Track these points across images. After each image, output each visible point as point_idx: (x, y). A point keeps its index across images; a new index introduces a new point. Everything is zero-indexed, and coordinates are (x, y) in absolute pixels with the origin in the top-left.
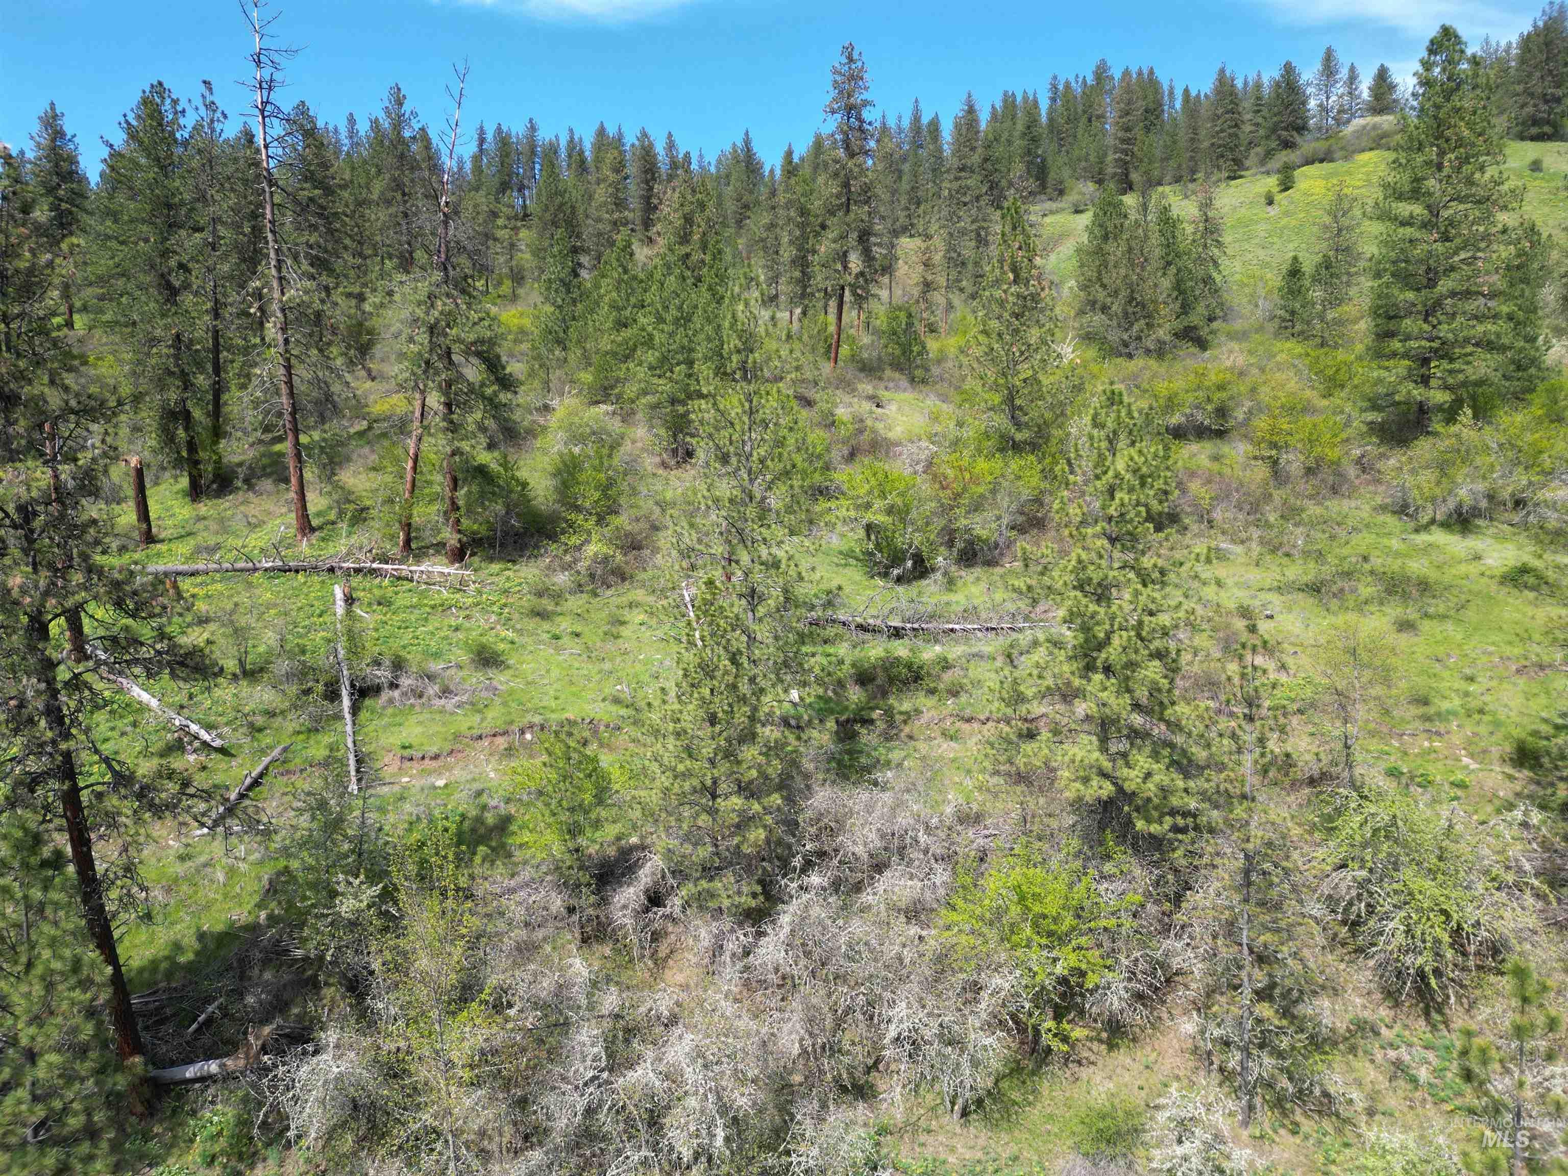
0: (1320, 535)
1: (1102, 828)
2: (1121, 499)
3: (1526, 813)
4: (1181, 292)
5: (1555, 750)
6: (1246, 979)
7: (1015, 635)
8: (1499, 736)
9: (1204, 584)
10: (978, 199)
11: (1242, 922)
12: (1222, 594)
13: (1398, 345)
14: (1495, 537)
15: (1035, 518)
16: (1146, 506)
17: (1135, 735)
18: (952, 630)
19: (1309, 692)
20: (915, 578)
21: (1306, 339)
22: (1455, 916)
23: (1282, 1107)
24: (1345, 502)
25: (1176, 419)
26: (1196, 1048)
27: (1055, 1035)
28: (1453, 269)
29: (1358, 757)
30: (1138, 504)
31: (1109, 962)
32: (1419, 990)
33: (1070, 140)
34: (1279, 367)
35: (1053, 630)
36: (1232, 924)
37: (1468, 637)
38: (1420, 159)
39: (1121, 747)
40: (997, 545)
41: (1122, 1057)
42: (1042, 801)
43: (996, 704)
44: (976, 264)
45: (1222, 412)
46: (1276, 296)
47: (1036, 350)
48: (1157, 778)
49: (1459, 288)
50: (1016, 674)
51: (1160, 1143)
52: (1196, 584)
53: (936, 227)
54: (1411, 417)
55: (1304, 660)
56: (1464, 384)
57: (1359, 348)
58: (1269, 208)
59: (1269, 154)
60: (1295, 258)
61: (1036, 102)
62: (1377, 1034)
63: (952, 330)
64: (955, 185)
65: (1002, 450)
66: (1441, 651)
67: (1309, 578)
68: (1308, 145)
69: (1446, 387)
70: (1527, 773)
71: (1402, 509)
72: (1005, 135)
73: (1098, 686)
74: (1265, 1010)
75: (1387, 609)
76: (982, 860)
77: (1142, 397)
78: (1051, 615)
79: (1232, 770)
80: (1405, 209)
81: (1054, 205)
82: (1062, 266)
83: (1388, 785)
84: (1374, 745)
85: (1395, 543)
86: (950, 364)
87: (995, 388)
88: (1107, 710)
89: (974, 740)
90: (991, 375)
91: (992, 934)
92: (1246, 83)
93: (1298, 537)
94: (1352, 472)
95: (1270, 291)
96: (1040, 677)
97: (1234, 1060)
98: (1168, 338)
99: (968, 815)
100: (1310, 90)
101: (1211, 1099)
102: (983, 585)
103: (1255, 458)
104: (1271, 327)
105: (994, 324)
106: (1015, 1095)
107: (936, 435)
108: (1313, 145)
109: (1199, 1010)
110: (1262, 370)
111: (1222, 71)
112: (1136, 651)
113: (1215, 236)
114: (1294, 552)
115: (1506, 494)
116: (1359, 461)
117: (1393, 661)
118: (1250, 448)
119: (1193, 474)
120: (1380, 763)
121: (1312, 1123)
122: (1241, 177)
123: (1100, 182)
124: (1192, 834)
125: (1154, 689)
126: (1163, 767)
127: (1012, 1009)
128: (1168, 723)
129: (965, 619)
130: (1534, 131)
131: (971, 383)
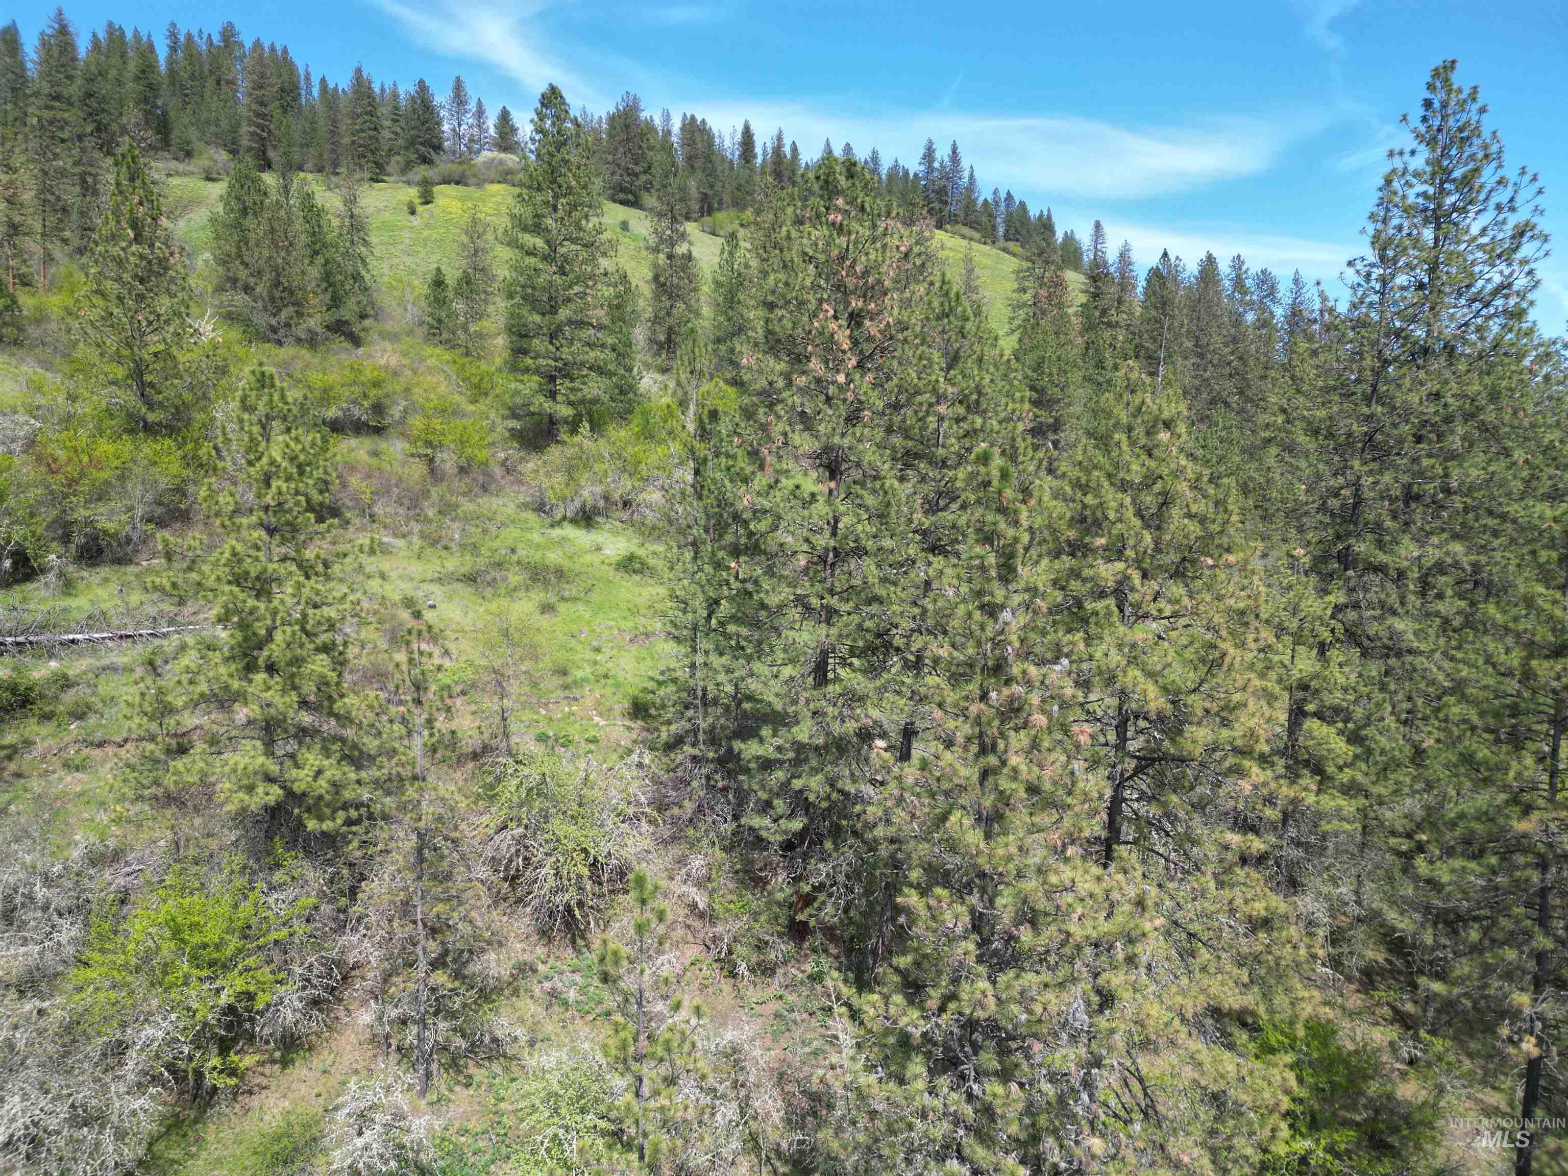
0: (473, 529)
1: (269, 837)
2: (279, 488)
3: (640, 755)
4: (331, 285)
5: (658, 701)
6: (421, 953)
7: (157, 642)
8: (619, 696)
9: (369, 577)
10: (80, 138)
11: (416, 900)
12: (387, 587)
13: (530, 361)
14: (610, 531)
15: (178, 510)
16: (306, 495)
17: (303, 733)
18: (73, 641)
19: (469, 675)
20: (16, 582)
21: (453, 347)
22: (592, 852)
23: (456, 1065)
24: (494, 500)
25: (332, 413)
26: (374, 1036)
27: (221, 1072)
28: (569, 300)
29: (513, 728)
30: (297, 493)
31: (281, 976)
32: (567, 924)
33: (197, 98)
34: (431, 371)
35: (204, 633)
36: (407, 903)
37: (595, 614)
38: (539, 198)
39: (289, 749)
40: (129, 540)
41: (299, 1070)
42: (198, 821)
43: (137, 720)
44: (83, 214)
45: (378, 409)
46: (423, 304)
47: (167, 322)
48: (328, 774)
49: (574, 318)
50: (161, 683)
51: (340, 1143)
52: (361, 578)
53: (23, 158)
54: (544, 427)
55: (465, 645)
56: (582, 401)
57: (498, 361)
58: (412, 218)
59: (408, 167)
60: (438, 270)
61: (151, 47)
62: (535, 971)
63: (52, 286)
64: (47, 115)
65: (131, 431)
66: (574, 627)
67: (464, 570)
68: (444, 165)
69: (570, 403)
70: (640, 723)
71: (540, 508)
72: (113, 73)
73: (262, 687)
74: (440, 978)
75: (533, 596)
76: (123, 902)
77: (295, 386)
78: (202, 616)
79: (404, 754)
80: (530, 240)
81: (181, 167)
82: (195, 235)
83: (537, 749)
84: (527, 716)
85: (535, 537)
86: (54, 326)
87: (118, 359)
88: (272, 711)
89: (108, 766)
90: (112, 343)
91: (139, 982)
92: (383, 90)
93: (455, 530)
94: (498, 472)
95: (418, 297)
96: (191, 682)
97: (411, 1034)
98: (319, 330)
99: (102, 855)
100: (443, 113)
101: (390, 1080)
102: (114, 587)
103: (412, 455)
104: (421, 331)
105: (110, 286)
106: (175, 1154)
107: (38, 408)
108: (450, 166)
109: (376, 997)
110: (415, 373)
111: (359, 71)
112: (302, 646)
113: (362, 234)
114: (452, 545)
115: (616, 496)
116: (503, 463)
117: (539, 638)
118: (407, 446)
119: (352, 468)
120: (531, 730)
121: (483, 1071)
122: (383, 181)
123: (234, 152)
124: (366, 823)
125: (323, 683)
126: (334, 762)
127: (169, 1057)
128: (337, 717)
129: (91, 628)
130: (622, 196)
131: (83, 351)
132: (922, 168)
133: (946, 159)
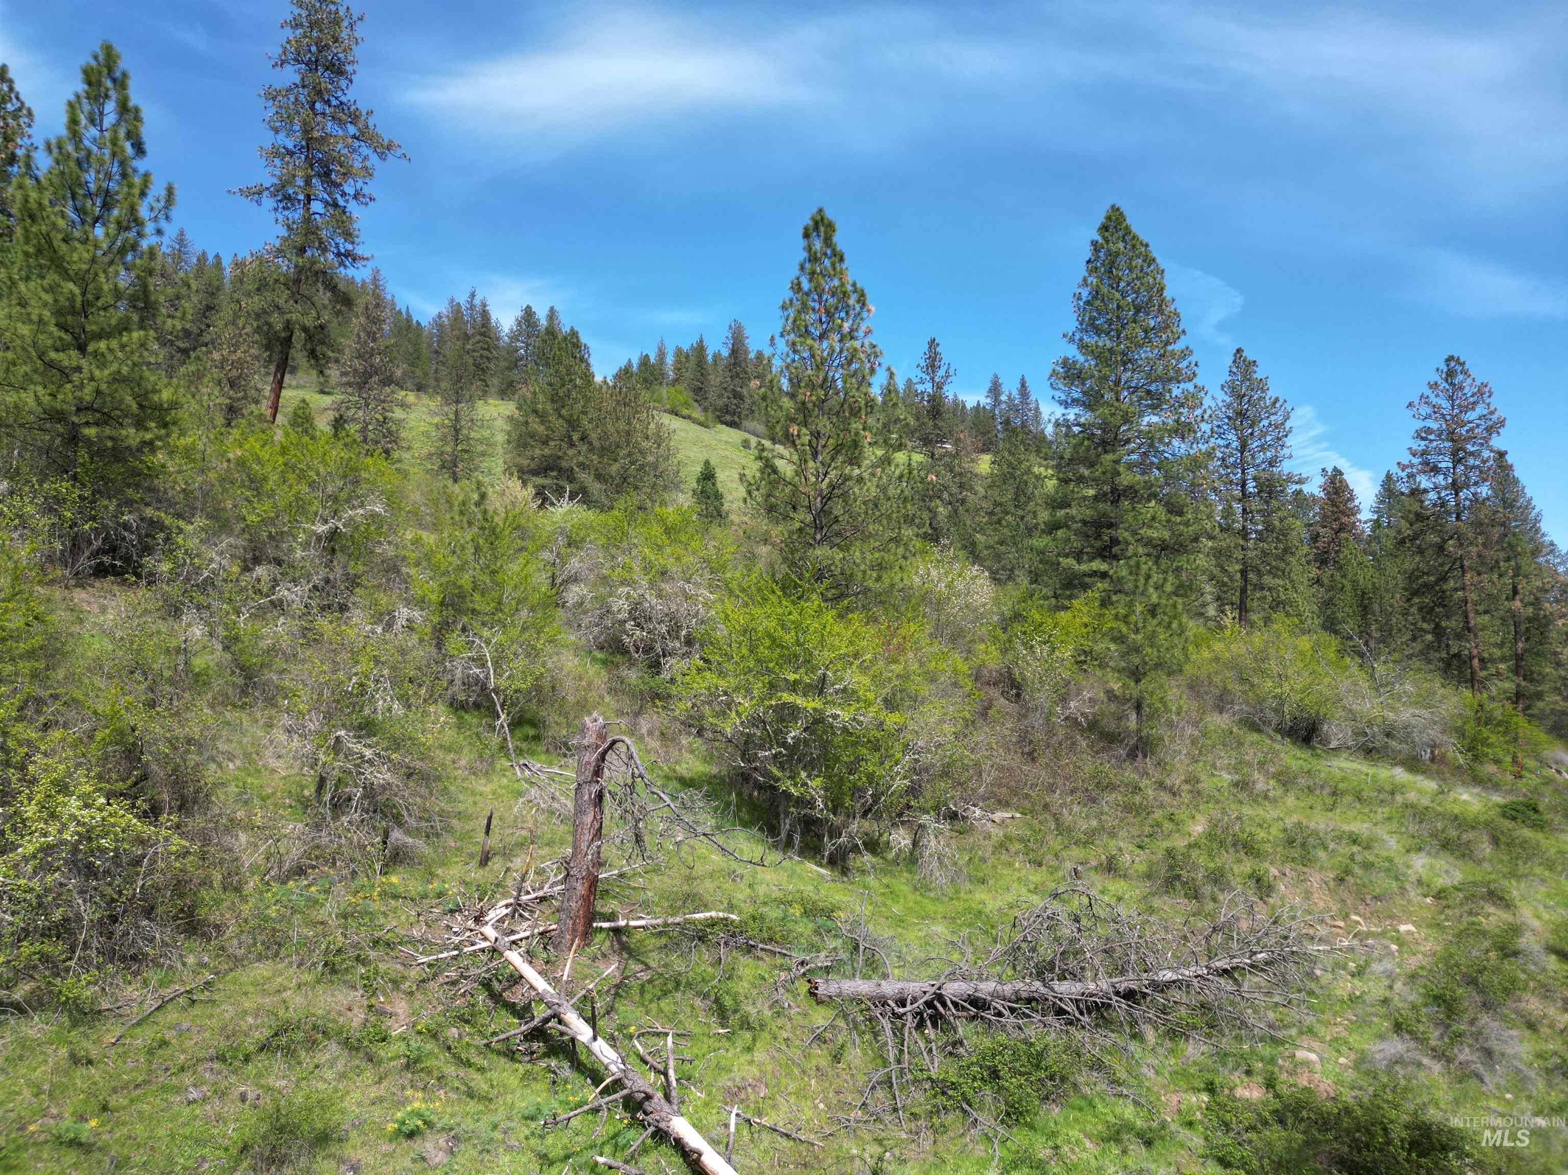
132: (989, 401)
133: (1015, 393)
